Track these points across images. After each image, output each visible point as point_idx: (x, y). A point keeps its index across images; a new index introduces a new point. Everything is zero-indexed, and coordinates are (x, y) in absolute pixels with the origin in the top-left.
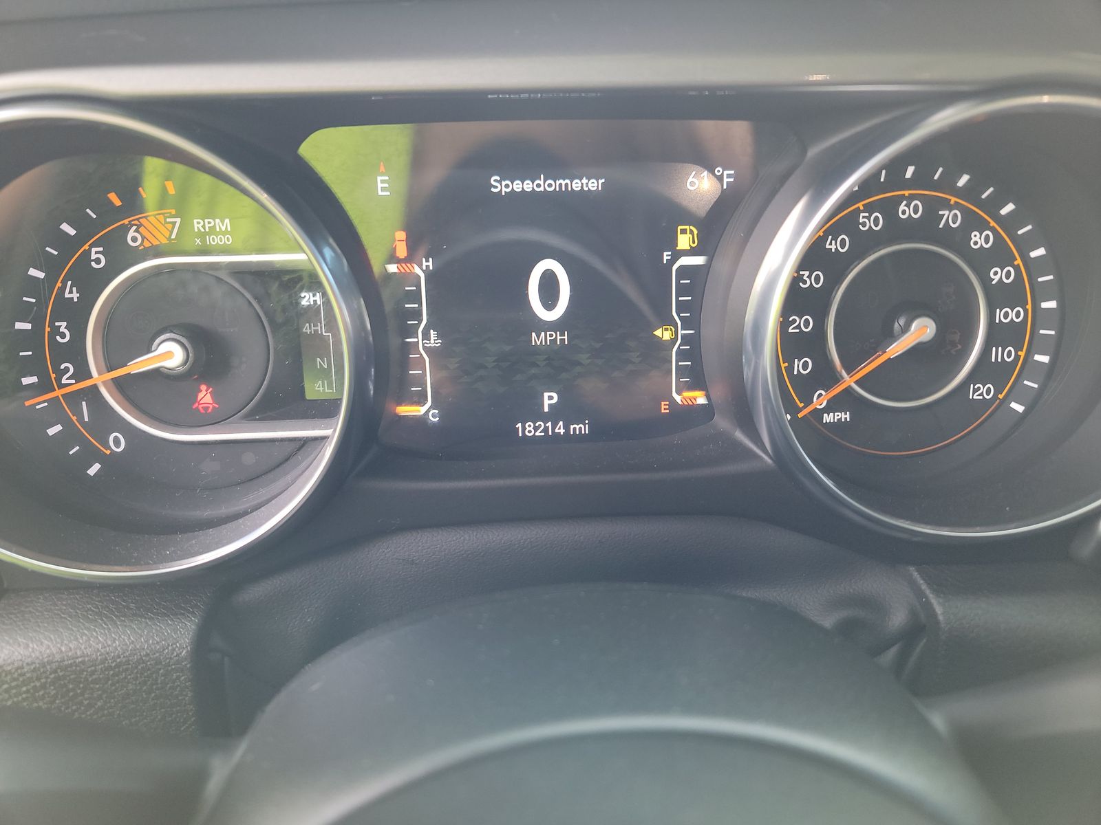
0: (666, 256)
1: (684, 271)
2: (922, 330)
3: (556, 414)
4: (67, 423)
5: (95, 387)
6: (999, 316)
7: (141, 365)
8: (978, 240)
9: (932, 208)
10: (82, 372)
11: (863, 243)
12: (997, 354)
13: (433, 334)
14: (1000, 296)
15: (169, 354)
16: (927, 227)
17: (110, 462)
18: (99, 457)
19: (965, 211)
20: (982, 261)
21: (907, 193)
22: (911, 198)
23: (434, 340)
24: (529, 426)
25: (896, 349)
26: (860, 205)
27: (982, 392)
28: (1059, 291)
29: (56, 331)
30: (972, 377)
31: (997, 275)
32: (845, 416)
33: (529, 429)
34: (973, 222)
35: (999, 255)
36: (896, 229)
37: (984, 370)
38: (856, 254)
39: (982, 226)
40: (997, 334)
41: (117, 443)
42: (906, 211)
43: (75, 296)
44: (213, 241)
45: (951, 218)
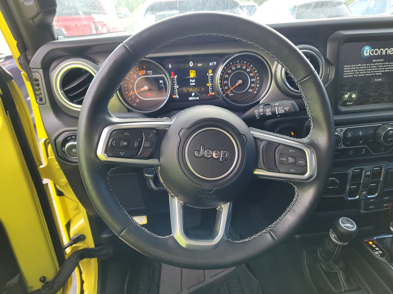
0: (208, 74)
1: (210, 76)
2: (240, 82)
3: (194, 96)
4: (131, 98)
5: (135, 93)
6: (252, 80)
7: (142, 89)
8: (248, 70)
9: (242, 66)
10: (134, 91)
11: (233, 71)
12: (252, 85)
13: (177, 86)
14: (251, 78)
15: (146, 88)
16: (241, 69)
17: (137, 103)
18: (135, 103)
19: (246, 67)
20: (249, 73)
21: (238, 64)
22: (239, 65)
23: (177, 87)
24: (191, 98)
25: (237, 84)
26: (232, 66)
27: (250, 90)
28: (259, 76)
29: (130, 86)
30: (249, 88)
31: (251, 75)
32: (232, 94)
33: (190, 99)
34: (247, 68)
35: (251, 72)
36: (237, 69)
37: (250, 87)
38: (232, 72)
39: (248, 68)
40: (252, 83)
41: (138, 101)
42: (238, 67)
43: (133, 81)
44: (149, 74)
45: (244, 67)
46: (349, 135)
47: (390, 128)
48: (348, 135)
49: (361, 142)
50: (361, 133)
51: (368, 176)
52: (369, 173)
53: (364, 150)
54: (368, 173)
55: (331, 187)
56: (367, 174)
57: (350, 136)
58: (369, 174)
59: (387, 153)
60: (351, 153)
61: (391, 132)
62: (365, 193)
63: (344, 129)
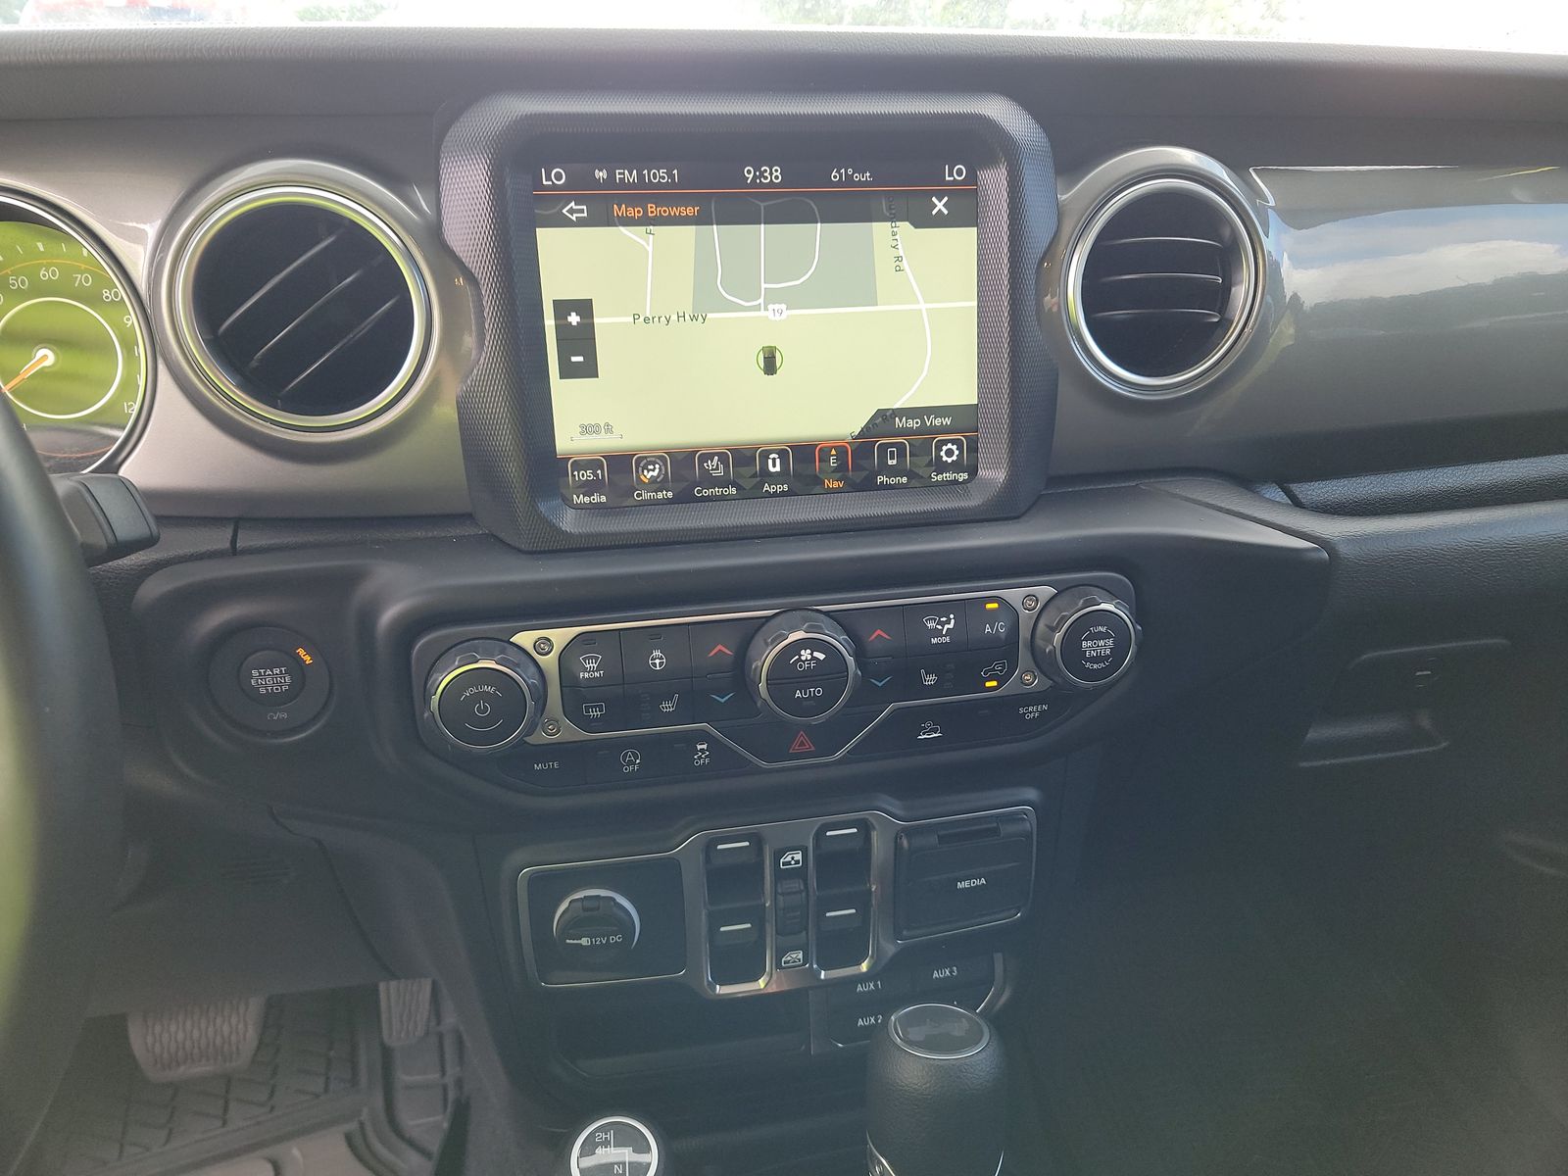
21: (44, 262)
22: (48, 267)
25: (25, 372)
26: (9, 271)
42: (46, 275)
46: (590, 669)
47: (799, 635)
48: (585, 670)
49: (668, 707)
50: (657, 660)
51: (800, 873)
52: (798, 857)
53: (699, 747)
54: (789, 859)
55: (584, 941)
56: (789, 863)
57: (597, 674)
58: (797, 862)
59: (840, 762)
60: (632, 763)
61: (806, 654)
62: (801, 956)
63: (560, 636)
